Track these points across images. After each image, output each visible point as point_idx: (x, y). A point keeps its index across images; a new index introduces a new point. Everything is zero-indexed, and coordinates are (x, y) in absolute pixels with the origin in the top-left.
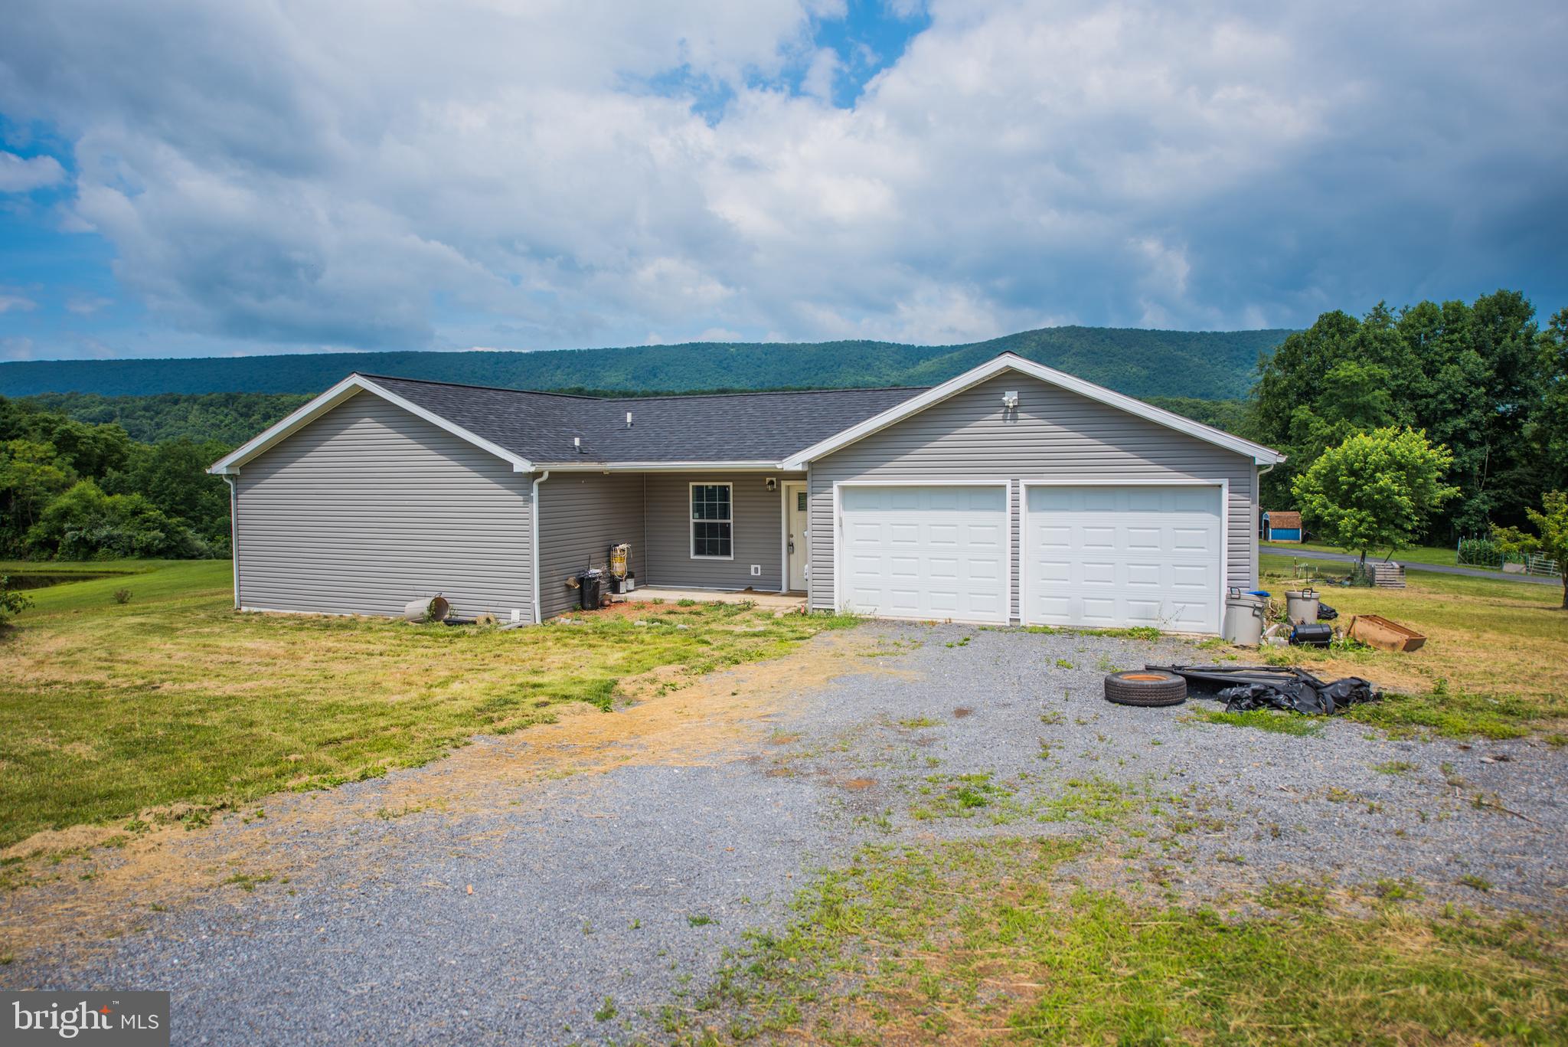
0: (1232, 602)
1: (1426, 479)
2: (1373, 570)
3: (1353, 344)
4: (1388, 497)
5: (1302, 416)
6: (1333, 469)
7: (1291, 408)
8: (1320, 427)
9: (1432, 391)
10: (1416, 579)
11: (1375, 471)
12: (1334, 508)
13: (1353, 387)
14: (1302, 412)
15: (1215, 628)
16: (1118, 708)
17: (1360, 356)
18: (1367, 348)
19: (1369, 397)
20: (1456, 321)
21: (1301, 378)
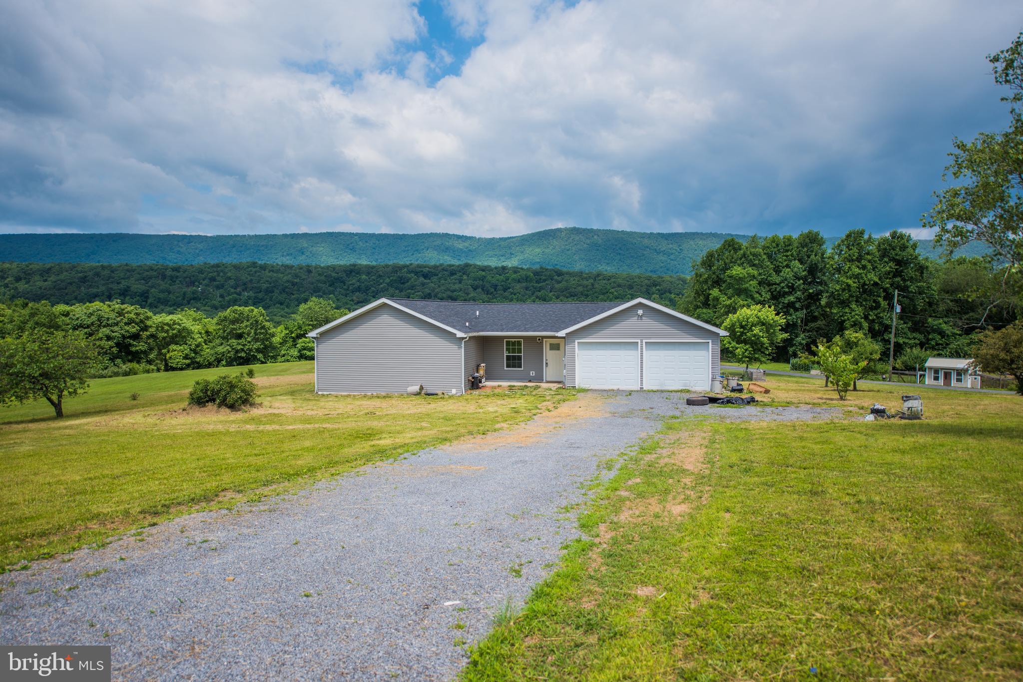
0: (713, 380)
1: (774, 330)
2: (752, 373)
3: (740, 256)
4: (758, 338)
5: (715, 295)
6: (733, 325)
7: (709, 289)
8: (725, 301)
9: (778, 282)
10: (771, 377)
11: (752, 326)
12: (734, 344)
13: (740, 280)
14: (715, 292)
15: (708, 389)
16: (691, 406)
17: (743, 263)
18: (747, 259)
19: (748, 285)
20: (790, 245)
21: (714, 273)
